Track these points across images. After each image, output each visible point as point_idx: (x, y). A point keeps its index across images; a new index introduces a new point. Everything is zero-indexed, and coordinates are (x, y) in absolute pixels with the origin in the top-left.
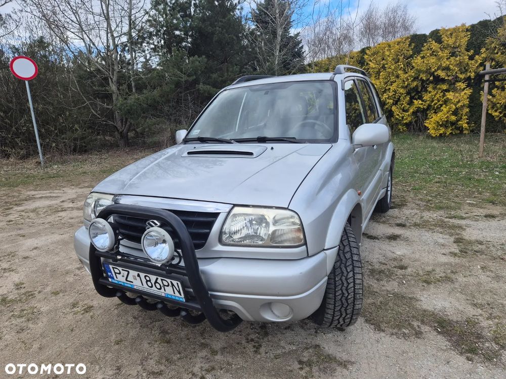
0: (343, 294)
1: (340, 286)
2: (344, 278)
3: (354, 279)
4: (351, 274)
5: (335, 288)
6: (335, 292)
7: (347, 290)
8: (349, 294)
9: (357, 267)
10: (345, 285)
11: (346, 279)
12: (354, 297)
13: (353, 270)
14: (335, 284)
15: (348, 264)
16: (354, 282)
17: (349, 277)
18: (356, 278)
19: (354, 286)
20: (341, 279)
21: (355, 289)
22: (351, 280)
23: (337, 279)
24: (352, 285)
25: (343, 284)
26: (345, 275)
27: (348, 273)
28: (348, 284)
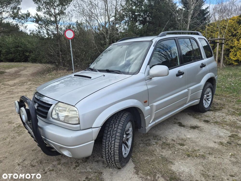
0: (109, 151)
1: (108, 147)
2: (110, 143)
3: (114, 145)
4: (113, 142)
5: (105, 147)
6: (105, 149)
7: (111, 149)
8: (111, 151)
9: (117, 139)
10: (110, 147)
11: (111, 144)
12: (114, 153)
13: (115, 140)
14: (106, 145)
15: (113, 137)
16: (114, 146)
17: (112, 143)
18: (115, 144)
19: (114, 148)
20: (108, 143)
21: (114, 149)
22: (113, 145)
23: (107, 143)
24: (113, 147)
25: (109, 146)
26: (111, 142)
27: (112, 141)
28: (111, 146)
